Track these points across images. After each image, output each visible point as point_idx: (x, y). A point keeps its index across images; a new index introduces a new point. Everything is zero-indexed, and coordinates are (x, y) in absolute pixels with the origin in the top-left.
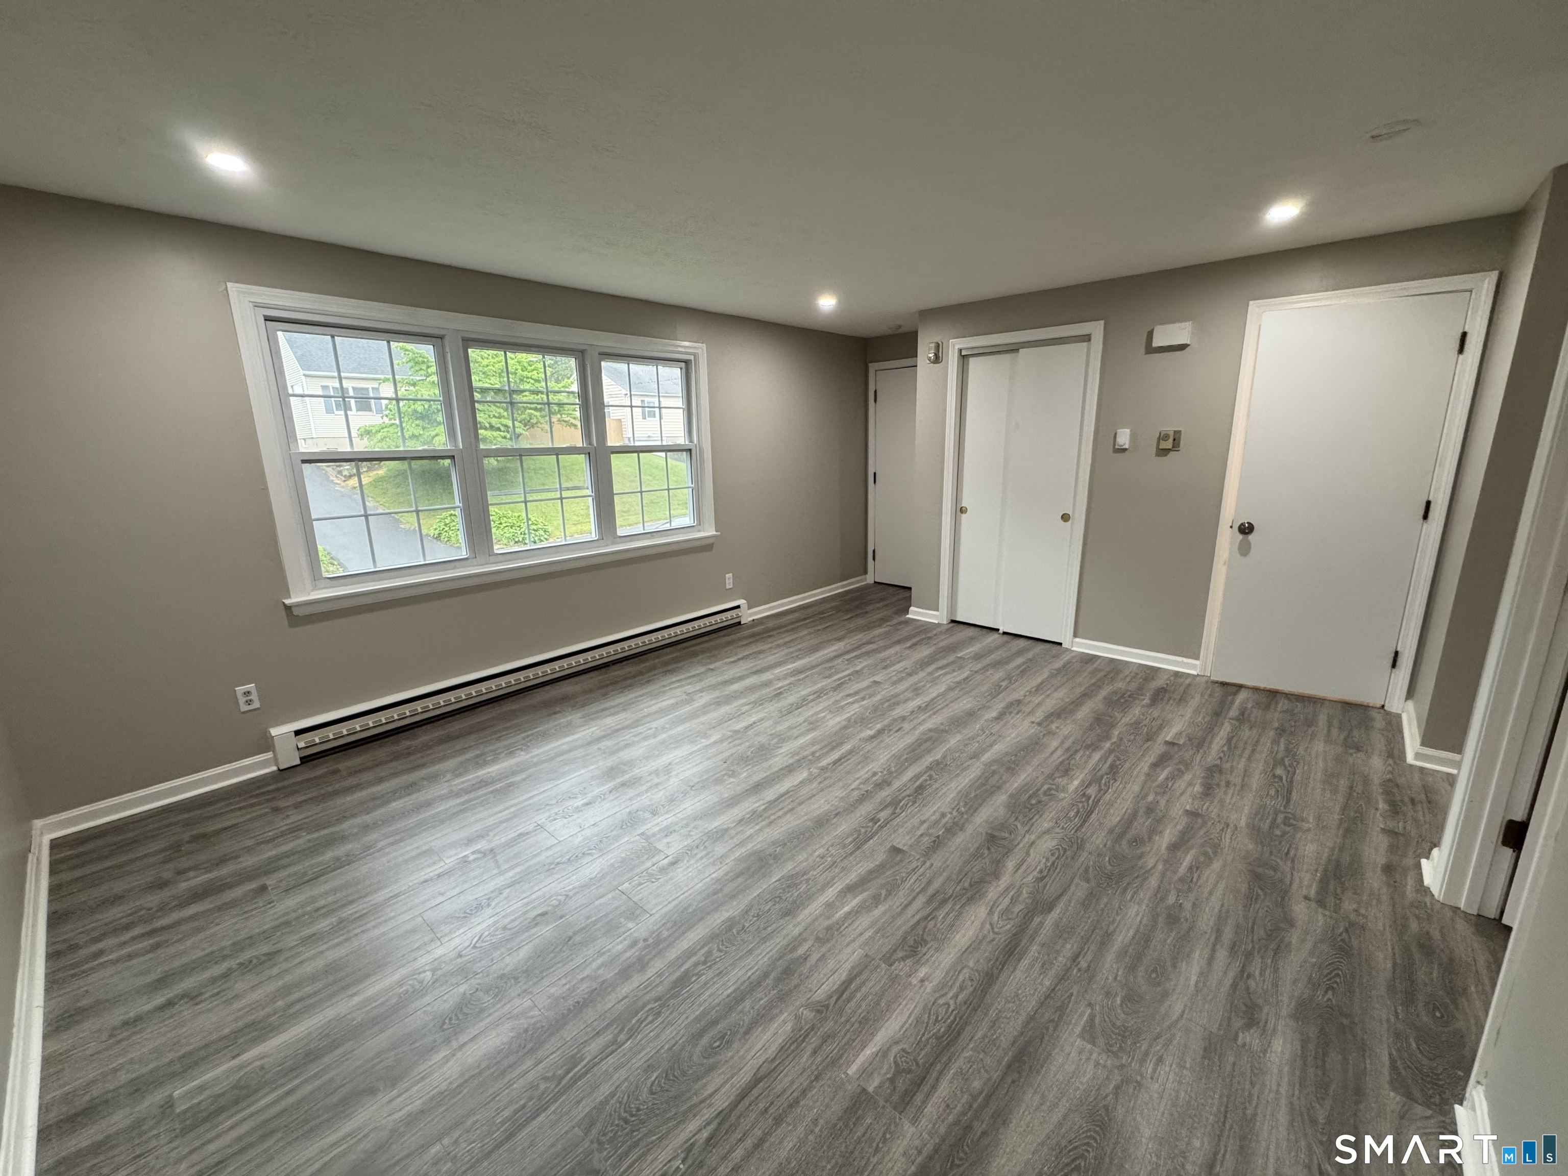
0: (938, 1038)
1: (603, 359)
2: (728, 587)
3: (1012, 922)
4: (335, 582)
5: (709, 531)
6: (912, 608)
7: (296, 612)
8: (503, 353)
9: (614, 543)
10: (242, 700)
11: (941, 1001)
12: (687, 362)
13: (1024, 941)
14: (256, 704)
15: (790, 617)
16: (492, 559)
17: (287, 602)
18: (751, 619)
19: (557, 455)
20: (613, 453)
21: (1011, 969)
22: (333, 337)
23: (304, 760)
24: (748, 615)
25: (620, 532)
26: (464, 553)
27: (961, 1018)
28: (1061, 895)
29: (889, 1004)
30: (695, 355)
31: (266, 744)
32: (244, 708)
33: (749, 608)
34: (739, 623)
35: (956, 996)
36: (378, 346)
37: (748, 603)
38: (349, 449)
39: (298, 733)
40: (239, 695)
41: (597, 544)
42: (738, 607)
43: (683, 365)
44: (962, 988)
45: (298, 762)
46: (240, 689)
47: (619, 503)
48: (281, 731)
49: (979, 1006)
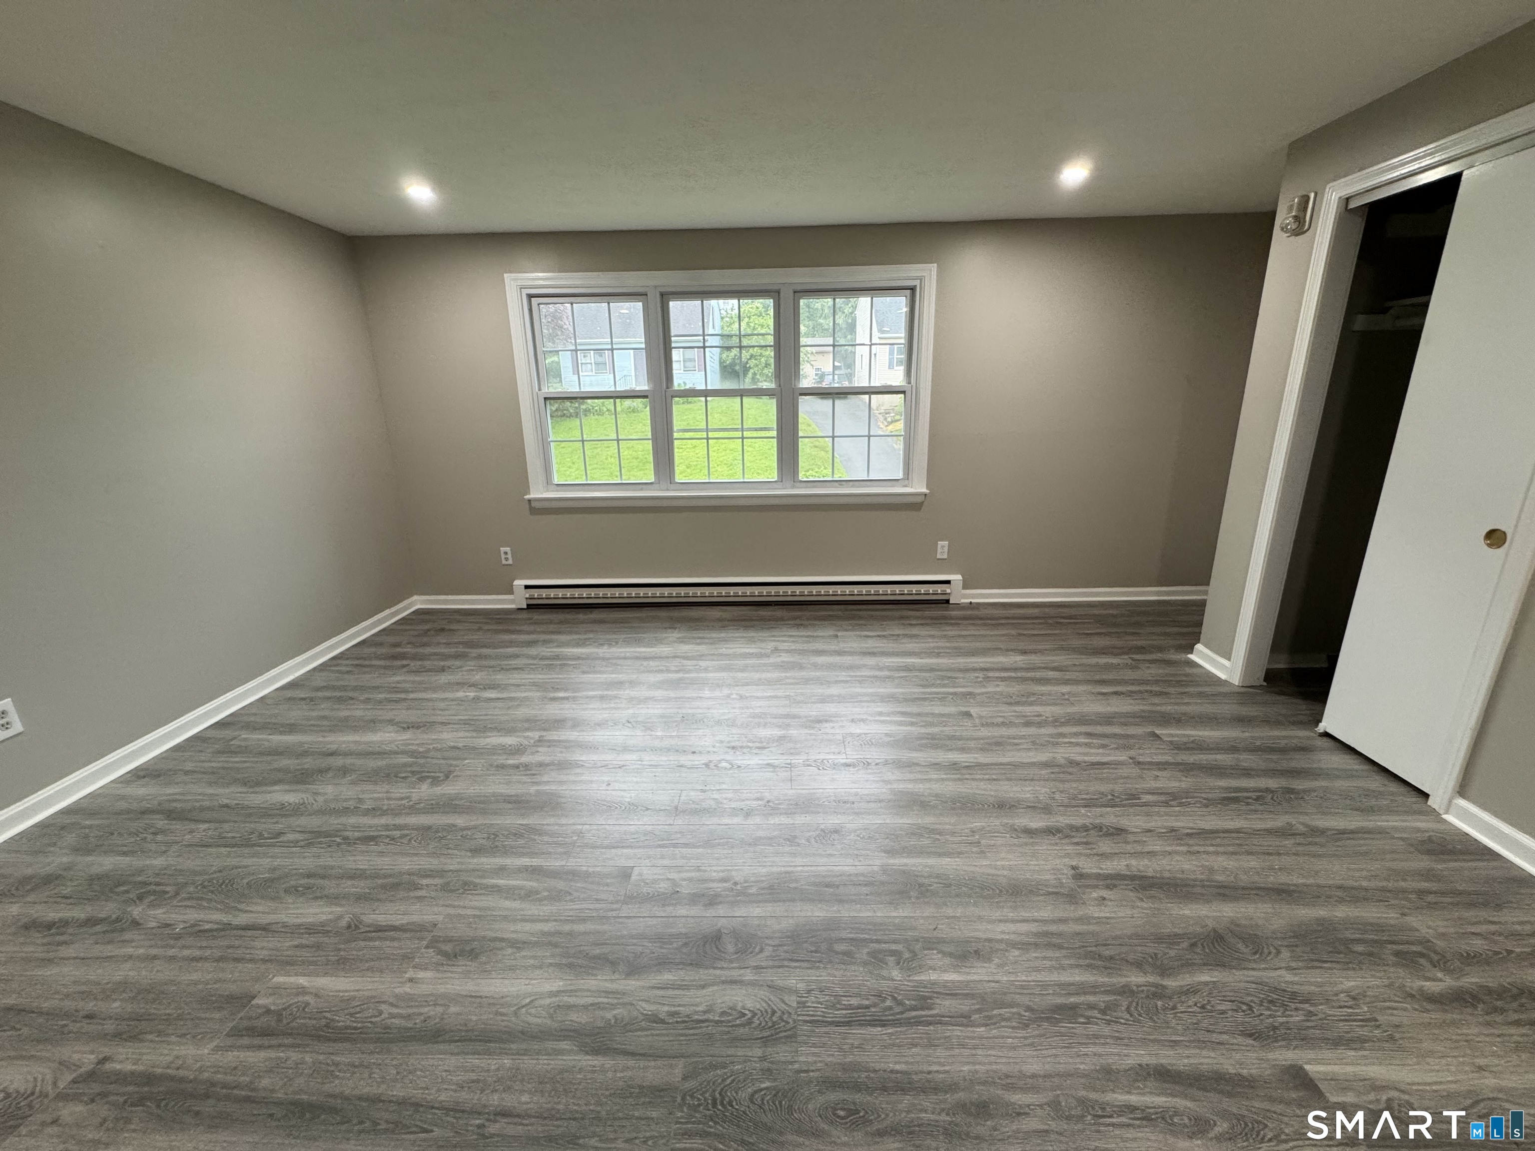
0: (327, 1026)
1: (801, 298)
2: (939, 557)
3: (549, 1022)
4: (559, 488)
5: (919, 487)
6: (1199, 647)
7: (533, 504)
8: (700, 302)
9: (793, 487)
10: (503, 556)
11: (383, 1007)
12: (913, 289)
13: (513, 1046)
14: (510, 562)
15: (1022, 611)
16: (672, 486)
17: (527, 497)
18: (968, 601)
19: (742, 396)
20: (801, 394)
21: (456, 1051)
22: (572, 304)
23: (530, 607)
24: (960, 595)
25: (802, 476)
26: (651, 478)
27: (361, 1033)
28: (633, 1054)
29: (370, 969)
30: (921, 279)
31: (510, 591)
32: (504, 562)
33: (964, 587)
34: (947, 601)
35: (392, 1016)
36: (599, 308)
37: (964, 581)
38: (578, 390)
39: (527, 587)
40: (502, 552)
41: (775, 486)
42: (948, 582)
43: (908, 292)
44: (408, 1017)
45: (525, 607)
46: (503, 549)
47: (804, 447)
48: (519, 583)
49: (384, 1042)
